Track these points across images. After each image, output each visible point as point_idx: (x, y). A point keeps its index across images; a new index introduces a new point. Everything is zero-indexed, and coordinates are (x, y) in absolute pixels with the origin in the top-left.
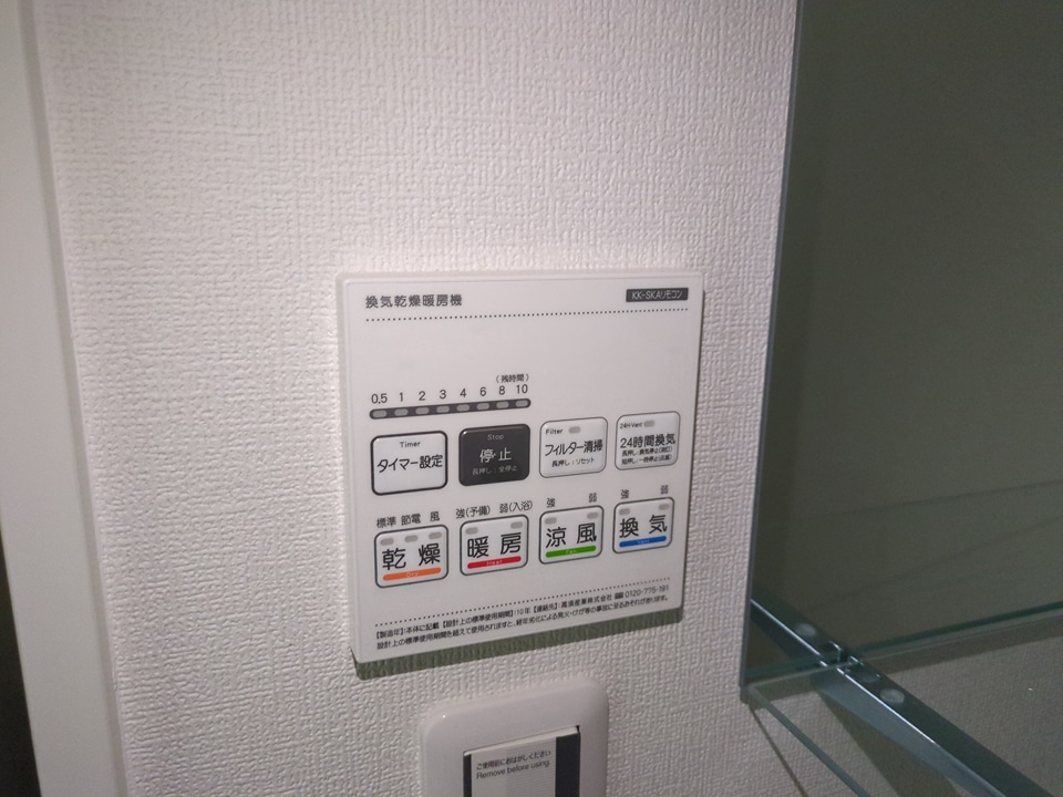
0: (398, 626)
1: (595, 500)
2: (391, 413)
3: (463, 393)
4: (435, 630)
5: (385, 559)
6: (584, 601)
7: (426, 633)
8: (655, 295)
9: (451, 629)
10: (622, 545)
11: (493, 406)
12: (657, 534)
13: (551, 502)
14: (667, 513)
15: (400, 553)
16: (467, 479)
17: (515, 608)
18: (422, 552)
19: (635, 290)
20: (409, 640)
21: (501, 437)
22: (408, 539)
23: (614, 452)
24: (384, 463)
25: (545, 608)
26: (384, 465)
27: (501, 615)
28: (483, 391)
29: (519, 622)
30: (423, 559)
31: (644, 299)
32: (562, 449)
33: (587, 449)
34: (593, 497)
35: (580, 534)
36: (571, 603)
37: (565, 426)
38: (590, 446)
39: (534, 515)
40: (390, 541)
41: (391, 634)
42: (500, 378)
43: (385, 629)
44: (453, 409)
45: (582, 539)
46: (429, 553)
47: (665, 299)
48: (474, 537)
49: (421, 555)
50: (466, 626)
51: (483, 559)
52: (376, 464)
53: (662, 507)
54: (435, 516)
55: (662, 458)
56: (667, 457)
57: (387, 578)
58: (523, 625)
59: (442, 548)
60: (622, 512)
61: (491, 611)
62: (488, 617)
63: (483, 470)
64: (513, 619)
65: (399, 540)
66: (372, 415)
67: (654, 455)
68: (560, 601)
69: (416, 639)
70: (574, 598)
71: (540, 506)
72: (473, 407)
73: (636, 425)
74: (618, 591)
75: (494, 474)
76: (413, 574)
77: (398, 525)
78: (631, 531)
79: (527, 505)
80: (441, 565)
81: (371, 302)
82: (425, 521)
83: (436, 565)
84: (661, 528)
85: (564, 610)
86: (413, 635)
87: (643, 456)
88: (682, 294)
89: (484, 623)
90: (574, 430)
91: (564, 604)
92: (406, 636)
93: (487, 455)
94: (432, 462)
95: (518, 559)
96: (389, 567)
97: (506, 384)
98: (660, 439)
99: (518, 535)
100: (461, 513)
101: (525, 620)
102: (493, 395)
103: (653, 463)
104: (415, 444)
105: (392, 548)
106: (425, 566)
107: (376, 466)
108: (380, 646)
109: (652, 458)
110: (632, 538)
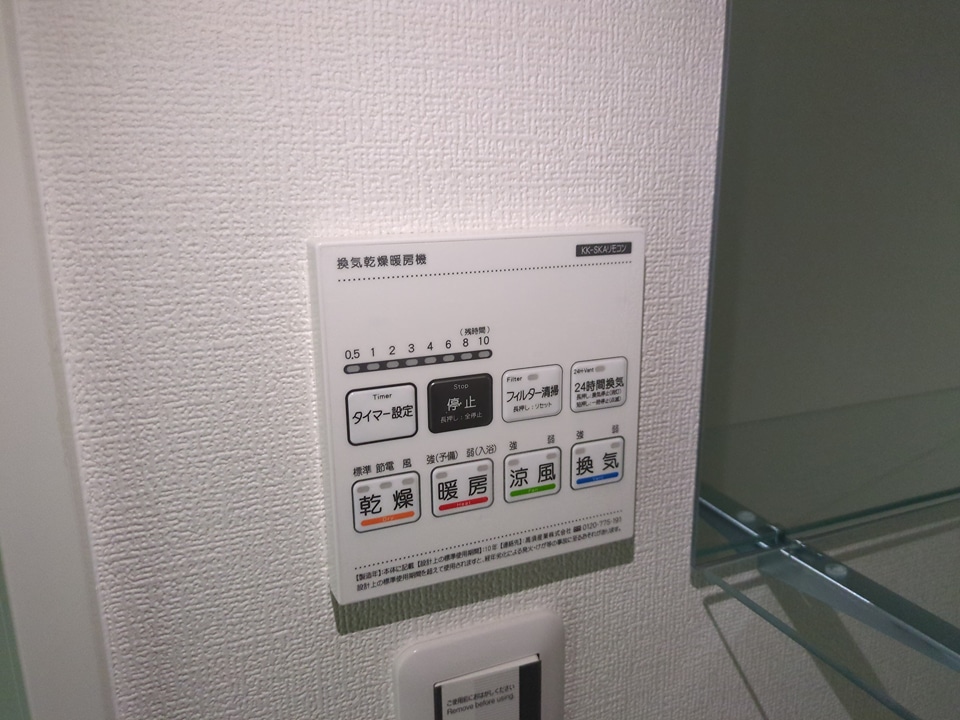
0: (376, 568)
1: (553, 442)
2: (364, 368)
3: (430, 347)
4: (411, 570)
5: (362, 506)
6: (546, 536)
7: (402, 573)
8: (602, 249)
9: (425, 568)
10: (579, 482)
11: (458, 357)
12: (610, 470)
13: (514, 445)
14: (618, 450)
15: (376, 499)
16: (436, 427)
17: (482, 545)
18: (396, 497)
19: (584, 246)
20: (386, 581)
21: (466, 386)
22: (384, 486)
23: (569, 397)
24: (358, 415)
25: (511, 544)
26: (359, 417)
27: (470, 553)
28: (448, 344)
29: (487, 559)
30: (397, 504)
31: (592, 254)
32: (521, 396)
33: (545, 395)
34: (551, 439)
35: (541, 474)
36: (534, 538)
37: (524, 374)
38: (547, 392)
39: (498, 457)
40: (366, 489)
41: (369, 576)
42: (464, 332)
43: (363, 571)
44: (421, 361)
45: (543, 478)
46: (403, 498)
47: (611, 253)
48: (444, 480)
49: (396, 500)
50: (438, 565)
51: (453, 501)
52: (351, 415)
53: (614, 445)
54: (407, 463)
55: (612, 400)
56: (617, 399)
57: (364, 523)
58: (491, 561)
59: (415, 492)
60: (578, 452)
61: (461, 550)
62: (459, 555)
63: (450, 418)
64: (482, 556)
65: (374, 487)
66: (346, 370)
67: (605, 397)
68: (523, 537)
69: (393, 579)
70: (537, 533)
71: (503, 449)
72: (440, 359)
73: (589, 371)
74: (577, 524)
75: (461, 422)
76: (389, 518)
77: (373, 473)
78: (587, 469)
79: (491, 449)
80: (414, 508)
81: (342, 263)
82: (398, 467)
83: (409, 509)
84: (613, 465)
85: (528, 545)
86: (390, 575)
87: (595, 399)
88: (626, 248)
89: (456, 561)
90: (532, 377)
91: (528, 540)
92: (384, 577)
93: (454, 403)
94: (403, 412)
95: (485, 499)
96: (366, 513)
97: (468, 337)
98: (610, 382)
99: (484, 478)
100: (431, 459)
101: (493, 557)
102: (457, 348)
103: (605, 405)
104: (387, 396)
105: (369, 495)
106: (399, 511)
107: (352, 418)
108: (360, 588)
109: (603, 401)
110: (587, 475)
